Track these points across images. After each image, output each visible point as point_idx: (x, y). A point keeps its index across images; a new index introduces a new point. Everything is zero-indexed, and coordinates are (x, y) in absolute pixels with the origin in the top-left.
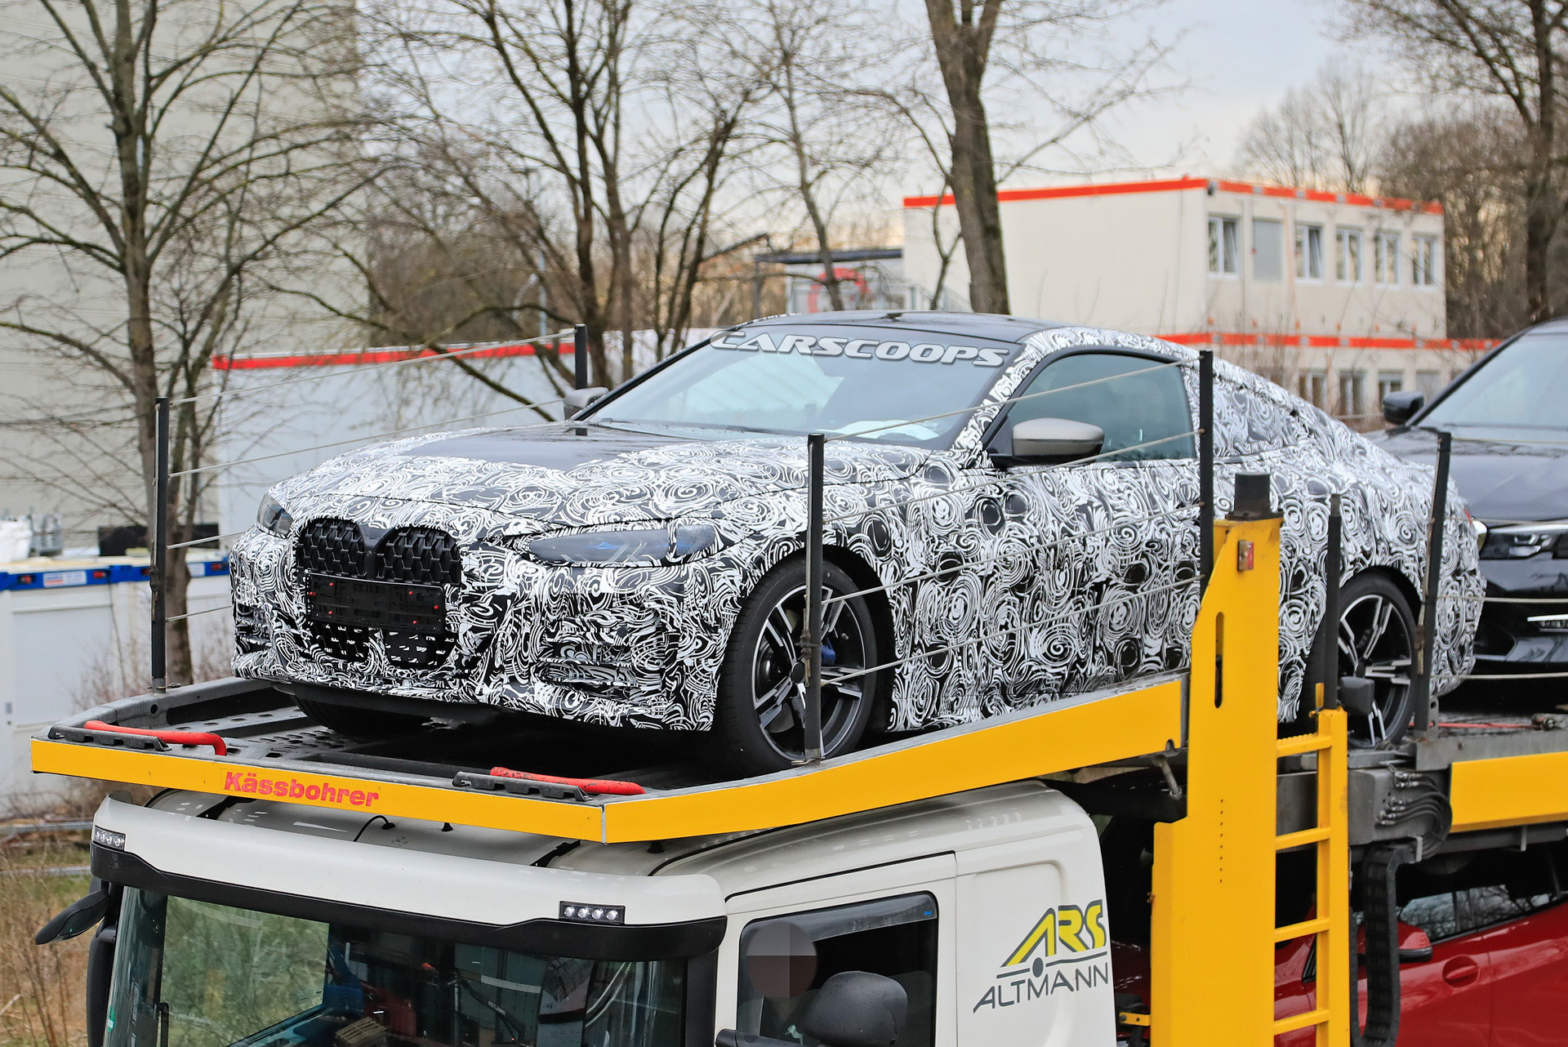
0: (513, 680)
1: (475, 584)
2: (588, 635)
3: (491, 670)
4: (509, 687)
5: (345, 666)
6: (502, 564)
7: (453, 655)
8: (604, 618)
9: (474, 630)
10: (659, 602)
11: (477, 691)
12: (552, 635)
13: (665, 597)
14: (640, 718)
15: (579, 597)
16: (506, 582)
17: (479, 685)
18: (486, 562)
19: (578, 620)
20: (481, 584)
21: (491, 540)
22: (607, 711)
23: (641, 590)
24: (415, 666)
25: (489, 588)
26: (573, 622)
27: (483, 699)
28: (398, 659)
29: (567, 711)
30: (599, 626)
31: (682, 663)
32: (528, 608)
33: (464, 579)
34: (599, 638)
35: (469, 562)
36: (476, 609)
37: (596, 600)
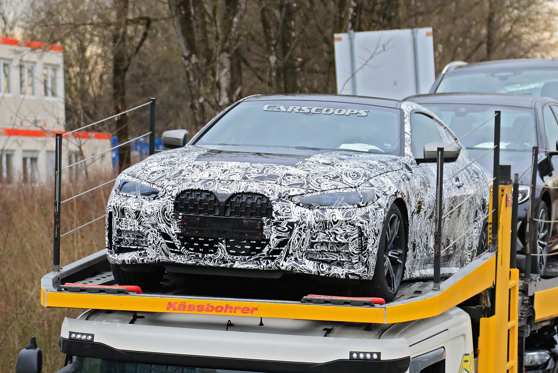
0: (296, 259)
1: (279, 217)
2: (331, 238)
3: (288, 255)
4: (294, 262)
5: (203, 256)
6: (290, 208)
7: (266, 249)
8: (337, 231)
9: (278, 237)
10: (362, 223)
11: (281, 264)
12: (315, 239)
13: (364, 221)
14: (353, 274)
15: (328, 222)
16: (293, 216)
17: (282, 262)
18: (283, 207)
19: (327, 232)
20: (282, 217)
21: (284, 198)
22: (339, 272)
23: (354, 218)
24: (243, 255)
25: (286, 219)
26: (325, 233)
27: (283, 268)
28: (234, 252)
29: (322, 272)
30: (336, 234)
31: (368, 250)
32: (305, 227)
33: (274, 215)
34: (336, 240)
35: (276, 207)
36: (279, 228)
37: (335, 223)
